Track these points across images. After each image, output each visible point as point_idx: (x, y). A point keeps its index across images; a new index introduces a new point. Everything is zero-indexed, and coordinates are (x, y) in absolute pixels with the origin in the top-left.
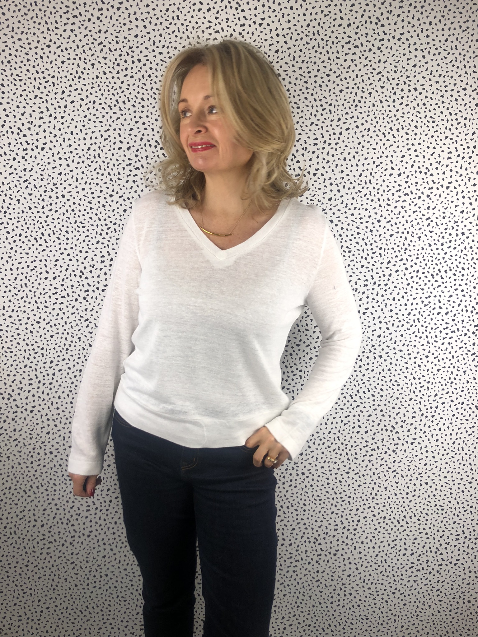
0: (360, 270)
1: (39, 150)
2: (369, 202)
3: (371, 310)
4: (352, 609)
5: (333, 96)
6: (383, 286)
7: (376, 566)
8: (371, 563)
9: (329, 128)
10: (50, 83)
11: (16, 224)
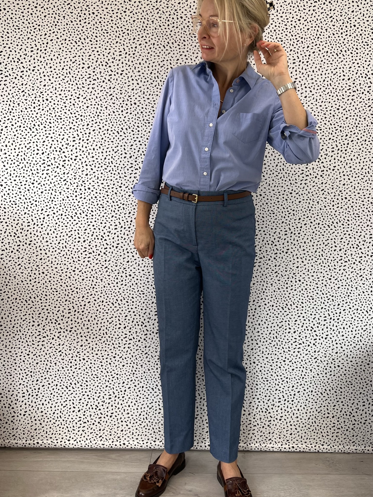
0: (328, 141)
1: (119, 75)
2: (331, 97)
3: (338, 167)
4: (341, 377)
5: (303, 33)
6: (344, 151)
7: (355, 345)
8: (351, 343)
9: (302, 53)
10: (126, 34)
11: (105, 123)
